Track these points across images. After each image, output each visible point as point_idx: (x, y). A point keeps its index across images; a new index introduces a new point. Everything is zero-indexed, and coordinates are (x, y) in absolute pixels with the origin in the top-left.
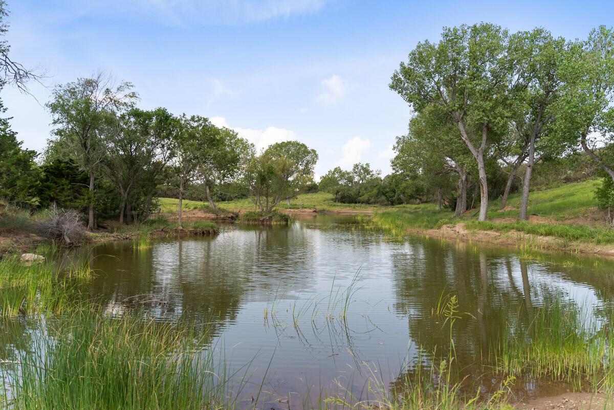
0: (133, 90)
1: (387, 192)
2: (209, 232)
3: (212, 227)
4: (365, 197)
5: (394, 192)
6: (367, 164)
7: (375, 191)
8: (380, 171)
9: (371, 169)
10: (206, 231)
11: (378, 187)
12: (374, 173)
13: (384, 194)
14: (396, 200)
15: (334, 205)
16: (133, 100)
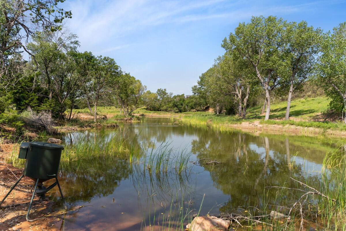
0: (77, 39)
1: (178, 105)
2: (114, 126)
3: (116, 123)
4: (165, 107)
5: (182, 105)
6: (165, 90)
7: (171, 105)
8: (172, 93)
9: (167, 92)
10: (113, 125)
11: (173, 102)
12: (169, 94)
13: (176, 106)
14: (183, 110)
15: (147, 112)
16: (76, 45)
